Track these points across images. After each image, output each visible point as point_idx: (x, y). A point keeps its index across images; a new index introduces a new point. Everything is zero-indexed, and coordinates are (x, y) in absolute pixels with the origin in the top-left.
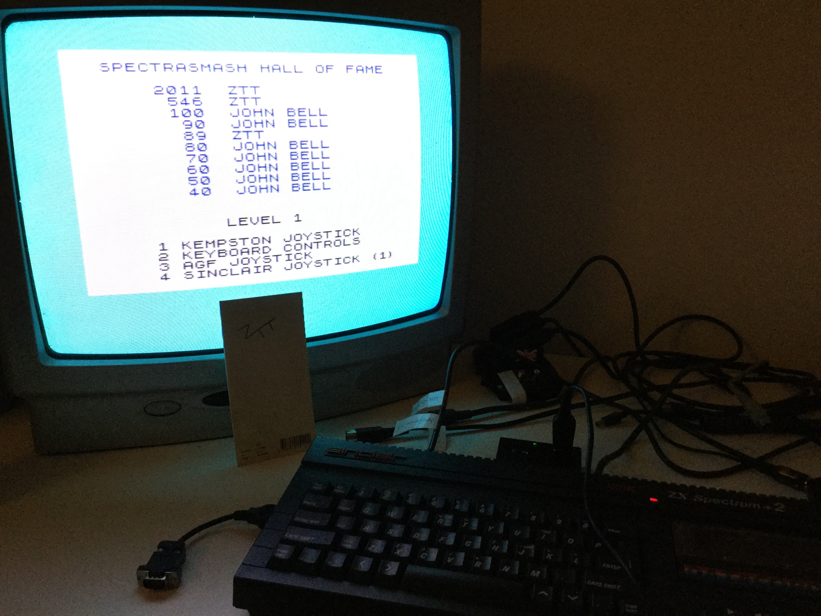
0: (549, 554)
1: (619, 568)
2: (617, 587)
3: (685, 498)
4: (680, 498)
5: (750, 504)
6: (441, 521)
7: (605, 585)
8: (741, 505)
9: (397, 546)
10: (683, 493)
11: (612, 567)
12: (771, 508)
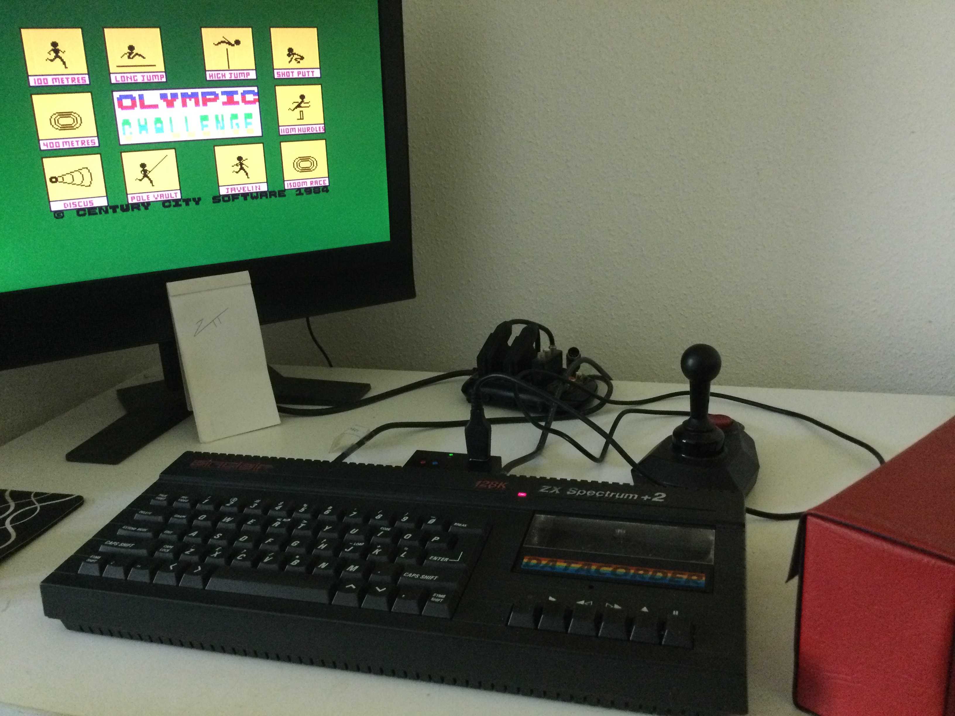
0: (378, 550)
1: (447, 559)
2: (434, 578)
3: (557, 492)
4: (552, 492)
5: (627, 495)
6: (277, 524)
7: (422, 576)
8: (617, 496)
9: (217, 549)
10: (558, 487)
11: (438, 560)
12: (650, 498)
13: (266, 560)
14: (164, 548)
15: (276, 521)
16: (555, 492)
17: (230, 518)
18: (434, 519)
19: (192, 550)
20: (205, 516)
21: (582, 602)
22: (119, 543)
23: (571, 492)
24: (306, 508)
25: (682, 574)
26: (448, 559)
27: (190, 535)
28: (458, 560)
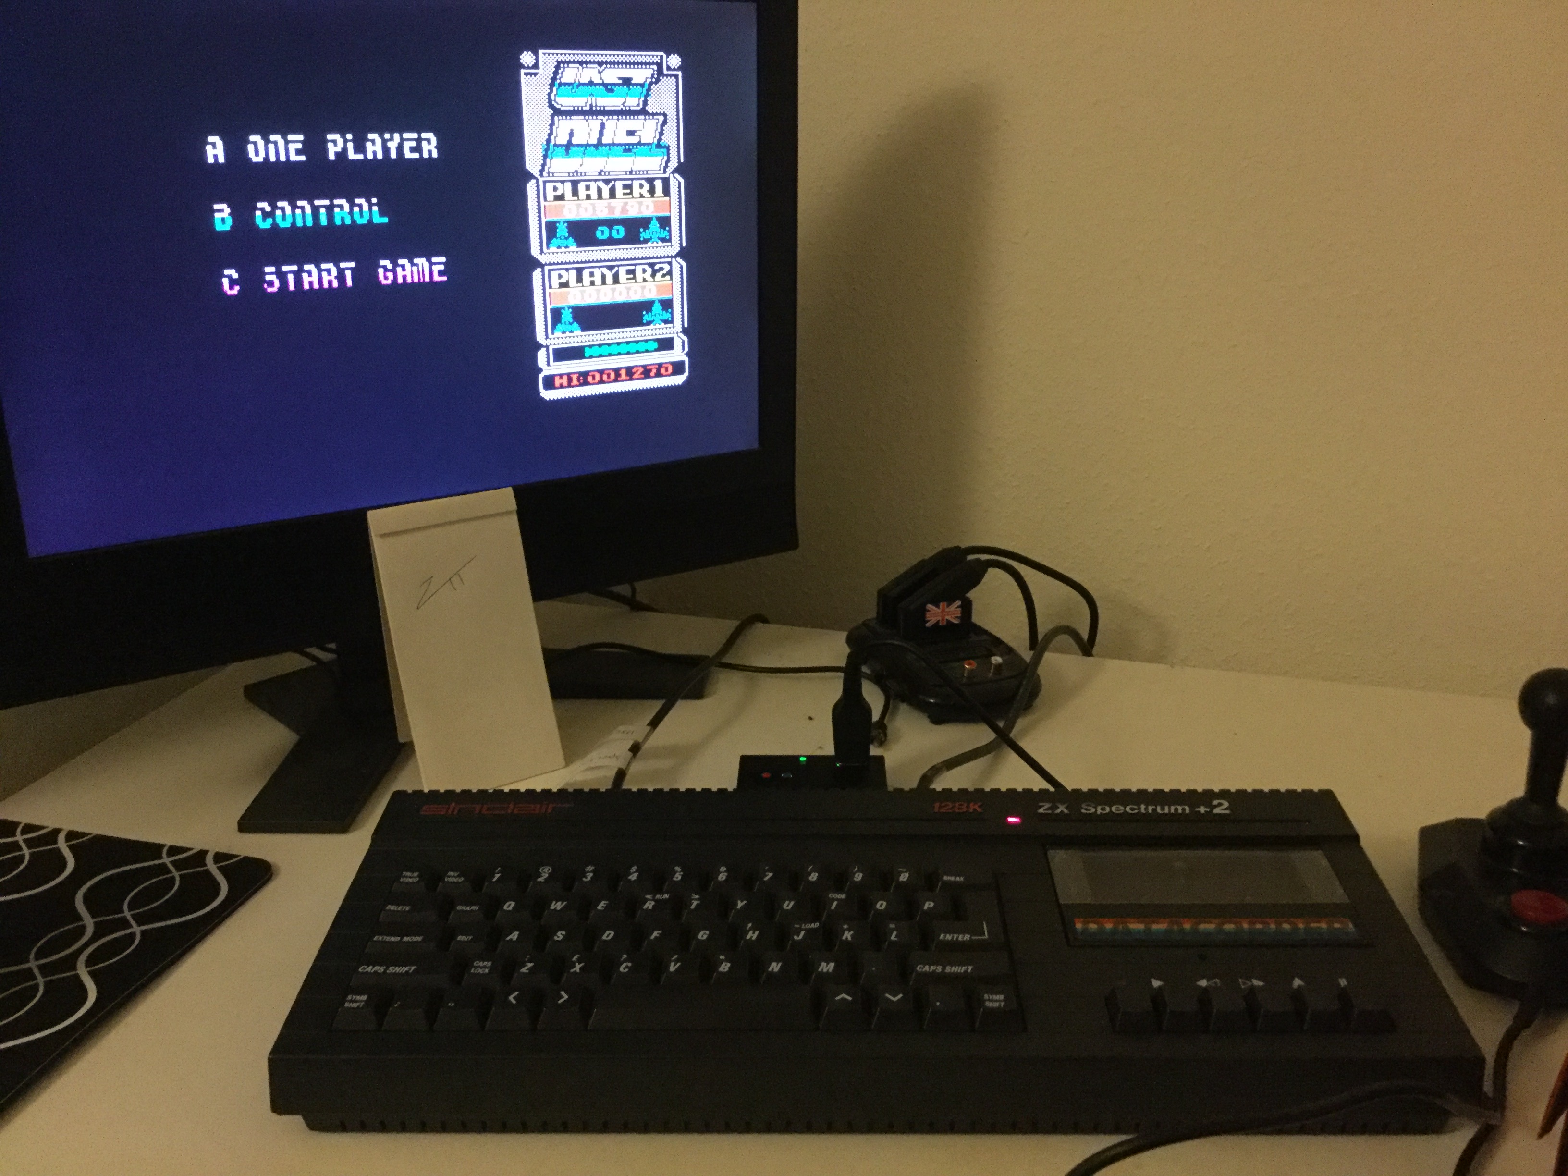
0: (846, 932)
1: (967, 937)
2: (968, 969)
3: (1066, 811)
4: (1059, 811)
5: (1173, 808)
6: (650, 905)
7: (947, 968)
8: (1159, 810)
9: (575, 958)
10: (1063, 803)
11: (955, 939)
12: (1208, 810)
13: (673, 968)
14: (476, 967)
15: (647, 900)
16: (1062, 811)
17: (559, 903)
18: (906, 872)
19: (530, 965)
20: (513, 904)
21: (1203, 983)
22: (385, 967)
23: (1086, 809)
24: (682, 873)
25: (1319, 922)
26: (969, 936)
27: (508, 938)
28: (987, 936)
